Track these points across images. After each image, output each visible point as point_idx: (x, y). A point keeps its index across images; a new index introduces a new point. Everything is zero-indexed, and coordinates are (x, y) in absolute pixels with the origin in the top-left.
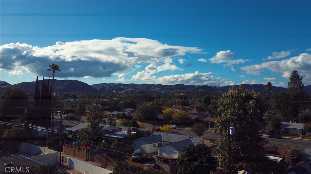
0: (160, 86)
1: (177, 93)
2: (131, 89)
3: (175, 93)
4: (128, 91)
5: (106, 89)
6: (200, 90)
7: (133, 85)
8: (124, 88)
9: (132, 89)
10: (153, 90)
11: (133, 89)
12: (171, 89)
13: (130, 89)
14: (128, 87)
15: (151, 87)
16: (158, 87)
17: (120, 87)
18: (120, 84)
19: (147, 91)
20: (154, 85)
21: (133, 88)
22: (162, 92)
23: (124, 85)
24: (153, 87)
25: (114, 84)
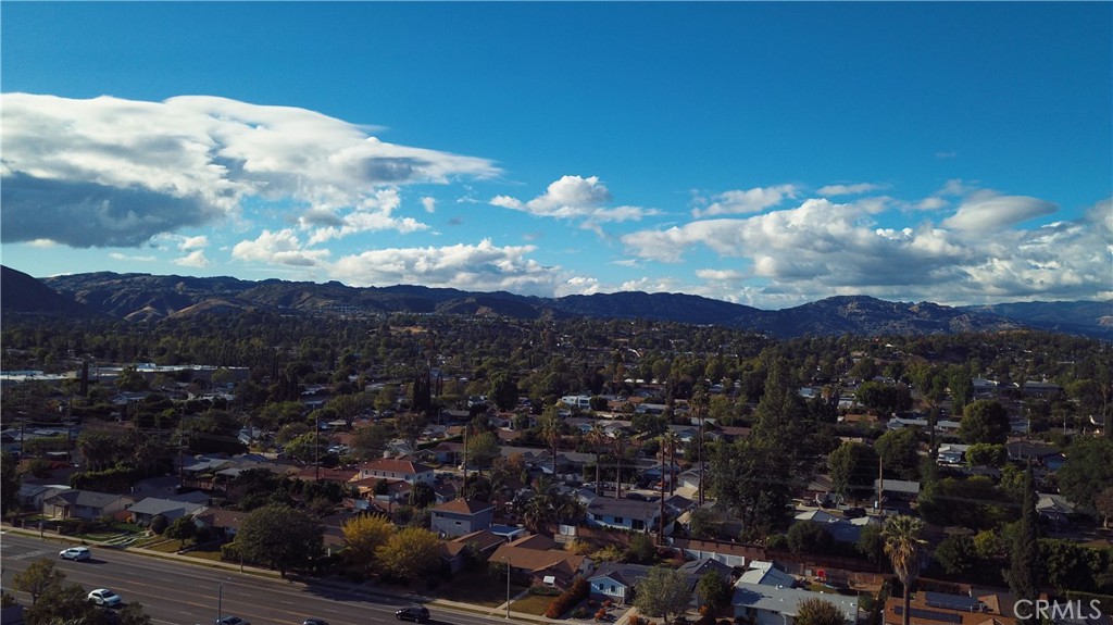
0: (335, 290)
1: (399, 325)
2: (220, 302)
3: (394, 324)
4: (206, 307)
5: (114, 298)
6: (483, 310)
7: (229, 283)
8: (192, 294)
9: (225, 302)
10: (307, 304)
11: (227, 300)
12: (379, 306)
13: (214, 302)
14: (207, 292)
15: (301, 294)
16: (327, 296)
17: (172, 290)
18: (175, 279)
19: (284, 312)
20: (310, 286)
21: (224, 296)
22: (343, 317)
23: (190, 281)
24: (306, 295)
25: (148, 279)
